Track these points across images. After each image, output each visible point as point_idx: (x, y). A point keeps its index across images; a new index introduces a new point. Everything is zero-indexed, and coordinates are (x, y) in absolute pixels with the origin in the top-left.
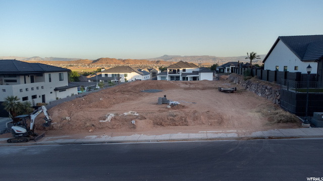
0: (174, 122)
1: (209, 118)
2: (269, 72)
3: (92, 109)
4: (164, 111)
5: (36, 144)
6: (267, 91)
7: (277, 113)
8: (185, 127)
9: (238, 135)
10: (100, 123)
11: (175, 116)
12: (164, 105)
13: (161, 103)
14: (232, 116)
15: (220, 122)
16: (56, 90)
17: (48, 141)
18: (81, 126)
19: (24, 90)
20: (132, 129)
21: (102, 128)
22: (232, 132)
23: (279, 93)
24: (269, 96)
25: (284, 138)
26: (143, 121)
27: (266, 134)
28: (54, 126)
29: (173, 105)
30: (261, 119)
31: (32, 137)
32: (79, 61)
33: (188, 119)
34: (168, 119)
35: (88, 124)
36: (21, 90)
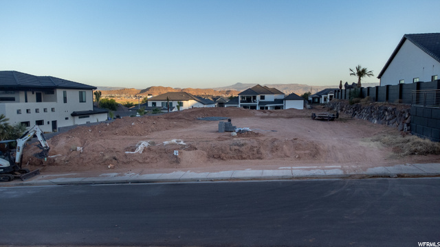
0: (239, 155)
1: (297, 148)
2: (390, 88)
3: (117, 137)
4: (226, 139)
5: (22, 185)
6: (386, 113)
7: (408, 141)
8: (257, 161)
9: (345, 172)
10: (126, 155)
11: (243, 145)
12: (227, 133)
13: (223, 130)
14: (333, 147)
15: (315, 153)
16: (74, 115)
17: (42, 180)
18: (97, 159)
19: (24, 112)
20: (175, 164)
21: (128, 163)
22: (334, 168)
23: (409, 114)
24: (391, 121)
25: (424, 176)
26: (191, 152)
27: (393, 170)
28: (56, 159)
29: (240, 133)
30: (381, 150)
31: (18, 174)
32: (122, 91)
33: (262, 151)
34: (231, 150)
35: (107, 157)
36: (19, 112)
